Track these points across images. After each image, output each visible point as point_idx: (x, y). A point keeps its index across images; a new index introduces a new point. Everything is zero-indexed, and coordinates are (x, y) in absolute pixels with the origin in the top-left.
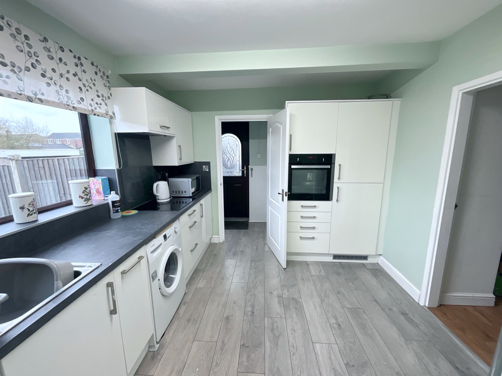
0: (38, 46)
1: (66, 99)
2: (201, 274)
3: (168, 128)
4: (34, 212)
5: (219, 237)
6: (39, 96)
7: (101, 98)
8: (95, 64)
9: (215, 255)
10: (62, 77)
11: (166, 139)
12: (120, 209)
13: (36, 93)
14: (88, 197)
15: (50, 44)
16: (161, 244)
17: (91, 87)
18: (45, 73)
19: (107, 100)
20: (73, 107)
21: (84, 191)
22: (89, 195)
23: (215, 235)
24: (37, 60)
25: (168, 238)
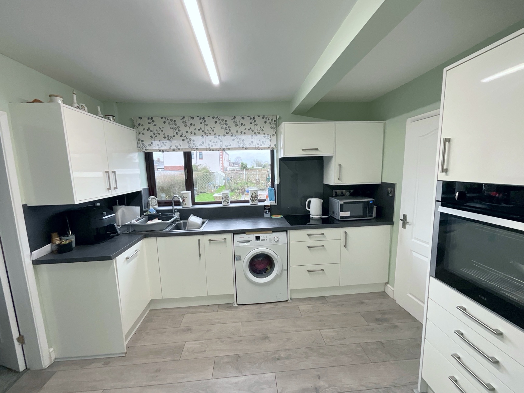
0: (230, 123)
1: (242, 145)
3: (317, 149)
7: (267, 137)
8: (265, 117)
10: (241, 133)
11: (330, 158)
14: (253, 199)
15: (237, 119)
16: (251, 241)
17: (260, 133)
18: (233, 134)
19: (271, 138)
20: (246, 148)
23: (390, 285)
24: (229, 130)
25: (262, 240)
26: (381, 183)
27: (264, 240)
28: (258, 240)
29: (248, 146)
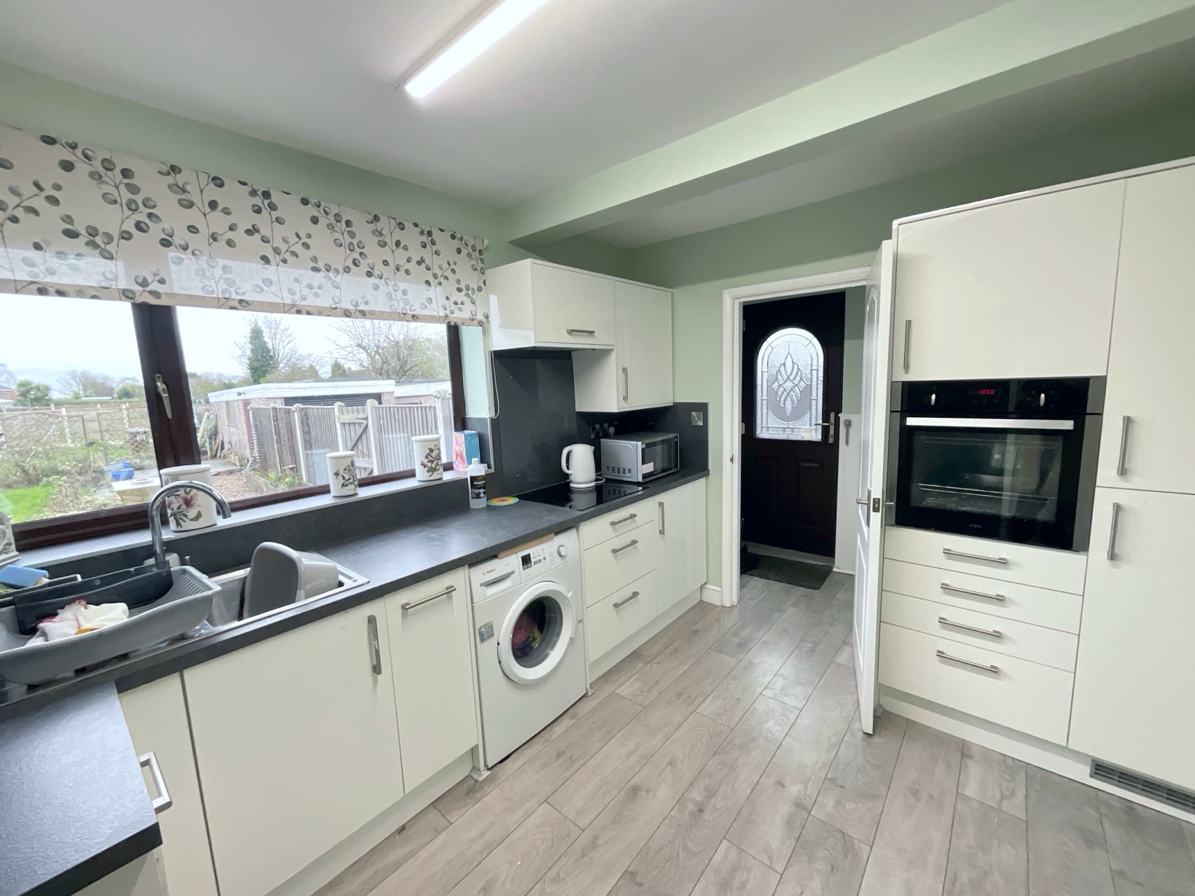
0: (363, 231)
1: (402, 305)
2: (640, 665)
3: (591, 333)
4: (351, 481)
5: (721, 592)
6: (361, 307)
7: (464, 292)
8: (458, 236)
9: (696, 632)
10: (398, 270)
11: (598, 356)
12: (484, 493)
13: (357, 303)
14: (433, 466)
15: (383, 224)
16: (513, 572)
17: (446, 278)
18: (372, 269)
19: (475, 294)
20: (413, 316)
21: (428, 454)
22: (436, 462)
23: (711, 584)
24: (361, 254)
25: (535, 563)
26: (672, 404)
27: (540, 561)
28: (529, 565)
29: (418, 312)
